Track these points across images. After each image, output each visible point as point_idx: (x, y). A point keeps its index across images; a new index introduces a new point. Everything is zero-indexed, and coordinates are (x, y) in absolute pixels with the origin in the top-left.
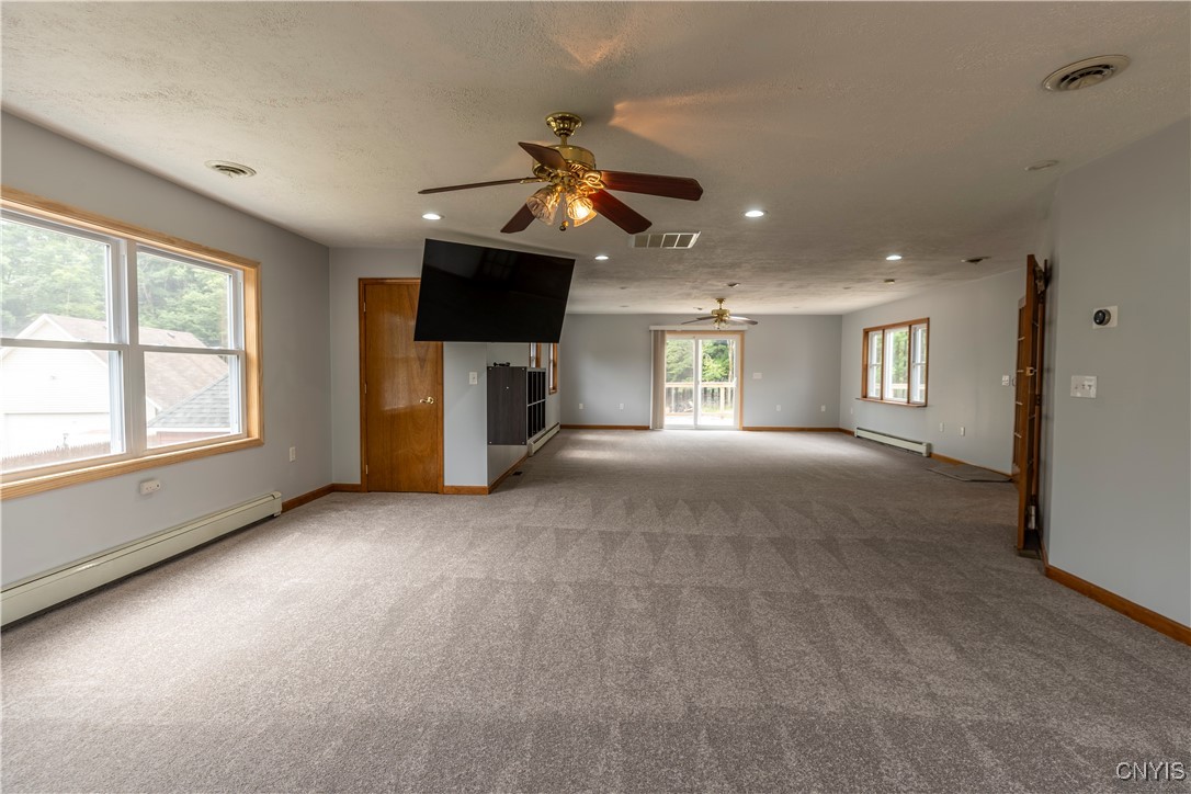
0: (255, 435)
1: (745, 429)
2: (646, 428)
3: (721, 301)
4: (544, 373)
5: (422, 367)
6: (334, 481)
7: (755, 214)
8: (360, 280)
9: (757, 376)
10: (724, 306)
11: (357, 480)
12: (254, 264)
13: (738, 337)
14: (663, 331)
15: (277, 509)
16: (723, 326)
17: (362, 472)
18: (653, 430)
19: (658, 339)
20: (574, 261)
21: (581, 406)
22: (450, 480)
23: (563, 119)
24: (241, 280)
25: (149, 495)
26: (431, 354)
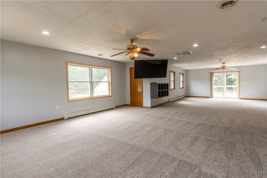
0: (111, 95)
1: (240, 99)
2: (209, 97)
3: (224, 64)
4: (168, 84)
5: (139, 83)
6: (127, 104)
7: (196, 45)
8: (130, 68)
9: (245, 83)
10: (225, 65)
11: (130, 104)
12: (110, 68)
13: (238, 73)
14: (213, 73)
15: (114, 107)
16: (224, 70)
17: (130, 102)
18: (210, 98)
19: (212, 74)
20: (168, 60)
21: (191, 91)
22: (144, 105)
23: (131, 40)
24: (109, 70)
25: (93, 102)
26: (141, 81)
